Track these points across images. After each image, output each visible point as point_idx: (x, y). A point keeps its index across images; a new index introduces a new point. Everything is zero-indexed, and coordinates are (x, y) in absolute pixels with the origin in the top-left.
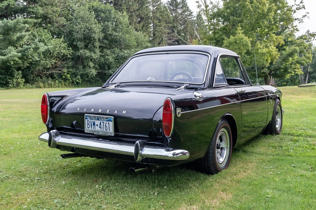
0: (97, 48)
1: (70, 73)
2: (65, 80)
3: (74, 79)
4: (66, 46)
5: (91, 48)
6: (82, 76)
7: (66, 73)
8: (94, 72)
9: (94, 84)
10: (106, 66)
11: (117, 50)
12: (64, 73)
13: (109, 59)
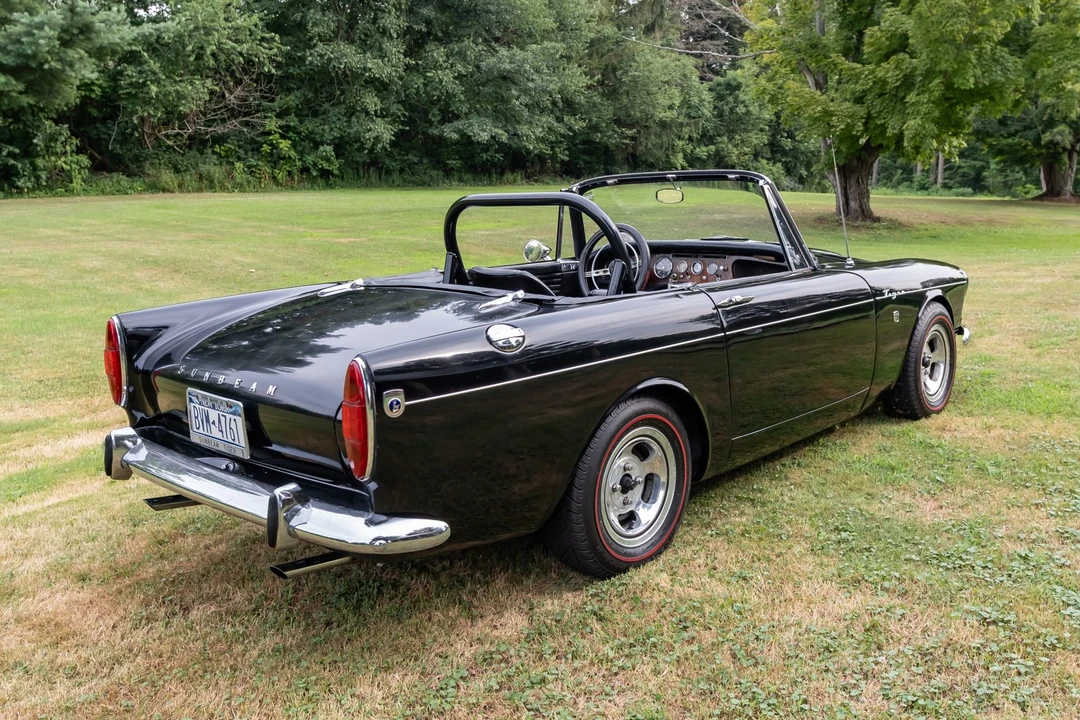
0: (391, 37)
1: (291, 134)
2: (276, 159)
3: (310, 159)
4: (256, 25)
5: (371, 36)
6: (340, 147)
7: (277, 136)
8: (383, 131)
9: (396, 175)
10: (436, 111)
11: (472, 47)
12: (269, 133)
13: (441, 81)
